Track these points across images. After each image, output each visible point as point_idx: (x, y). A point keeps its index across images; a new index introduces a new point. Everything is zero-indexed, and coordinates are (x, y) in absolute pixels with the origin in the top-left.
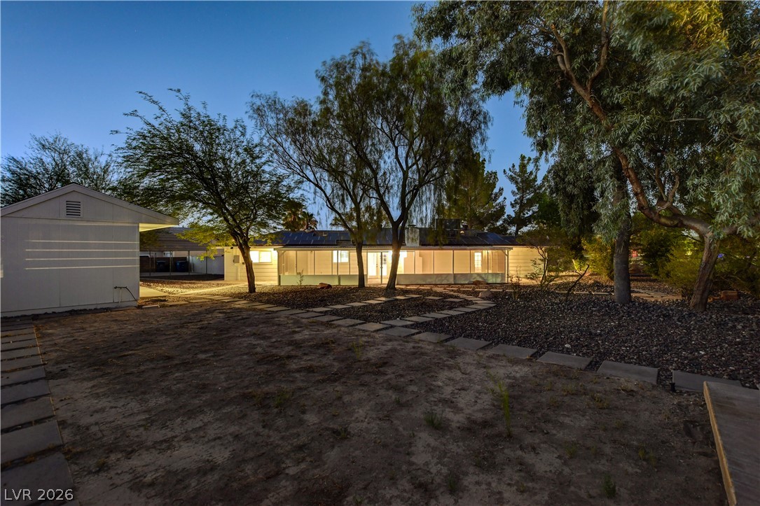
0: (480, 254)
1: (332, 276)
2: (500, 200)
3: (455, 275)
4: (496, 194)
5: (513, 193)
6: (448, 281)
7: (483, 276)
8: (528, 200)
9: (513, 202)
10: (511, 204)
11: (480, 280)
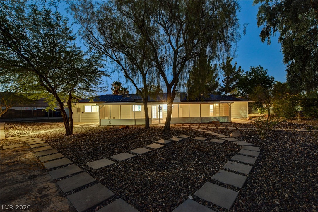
0: (212, 106)
1: (131, 120)
2: (216, 79)
3: (201, 118)
4: (214, 77)
5: (223, 75)
6: (197, 121)
7: (217, 118)
8: (231, 79)
9: (224, 80)
10: (223, 81)
11: (216, 120)
